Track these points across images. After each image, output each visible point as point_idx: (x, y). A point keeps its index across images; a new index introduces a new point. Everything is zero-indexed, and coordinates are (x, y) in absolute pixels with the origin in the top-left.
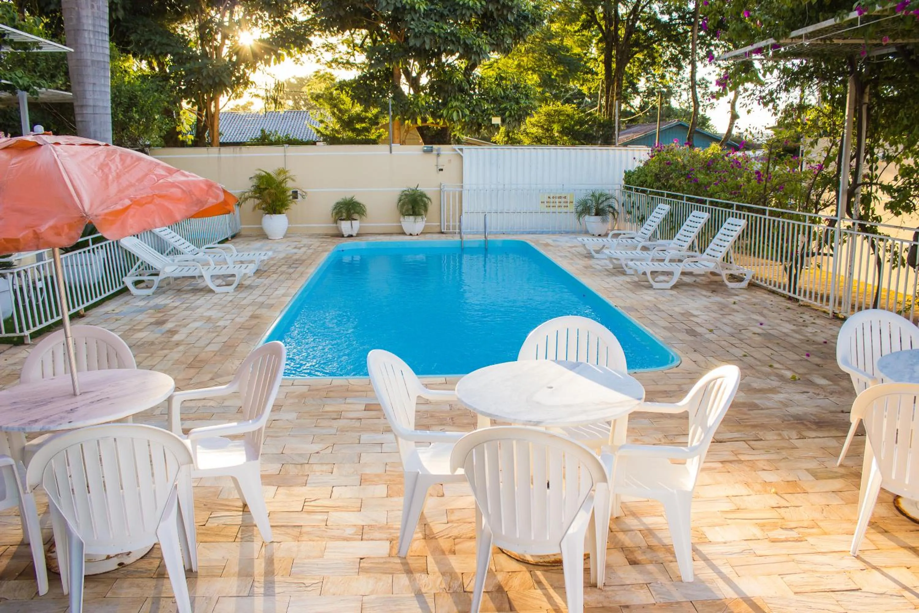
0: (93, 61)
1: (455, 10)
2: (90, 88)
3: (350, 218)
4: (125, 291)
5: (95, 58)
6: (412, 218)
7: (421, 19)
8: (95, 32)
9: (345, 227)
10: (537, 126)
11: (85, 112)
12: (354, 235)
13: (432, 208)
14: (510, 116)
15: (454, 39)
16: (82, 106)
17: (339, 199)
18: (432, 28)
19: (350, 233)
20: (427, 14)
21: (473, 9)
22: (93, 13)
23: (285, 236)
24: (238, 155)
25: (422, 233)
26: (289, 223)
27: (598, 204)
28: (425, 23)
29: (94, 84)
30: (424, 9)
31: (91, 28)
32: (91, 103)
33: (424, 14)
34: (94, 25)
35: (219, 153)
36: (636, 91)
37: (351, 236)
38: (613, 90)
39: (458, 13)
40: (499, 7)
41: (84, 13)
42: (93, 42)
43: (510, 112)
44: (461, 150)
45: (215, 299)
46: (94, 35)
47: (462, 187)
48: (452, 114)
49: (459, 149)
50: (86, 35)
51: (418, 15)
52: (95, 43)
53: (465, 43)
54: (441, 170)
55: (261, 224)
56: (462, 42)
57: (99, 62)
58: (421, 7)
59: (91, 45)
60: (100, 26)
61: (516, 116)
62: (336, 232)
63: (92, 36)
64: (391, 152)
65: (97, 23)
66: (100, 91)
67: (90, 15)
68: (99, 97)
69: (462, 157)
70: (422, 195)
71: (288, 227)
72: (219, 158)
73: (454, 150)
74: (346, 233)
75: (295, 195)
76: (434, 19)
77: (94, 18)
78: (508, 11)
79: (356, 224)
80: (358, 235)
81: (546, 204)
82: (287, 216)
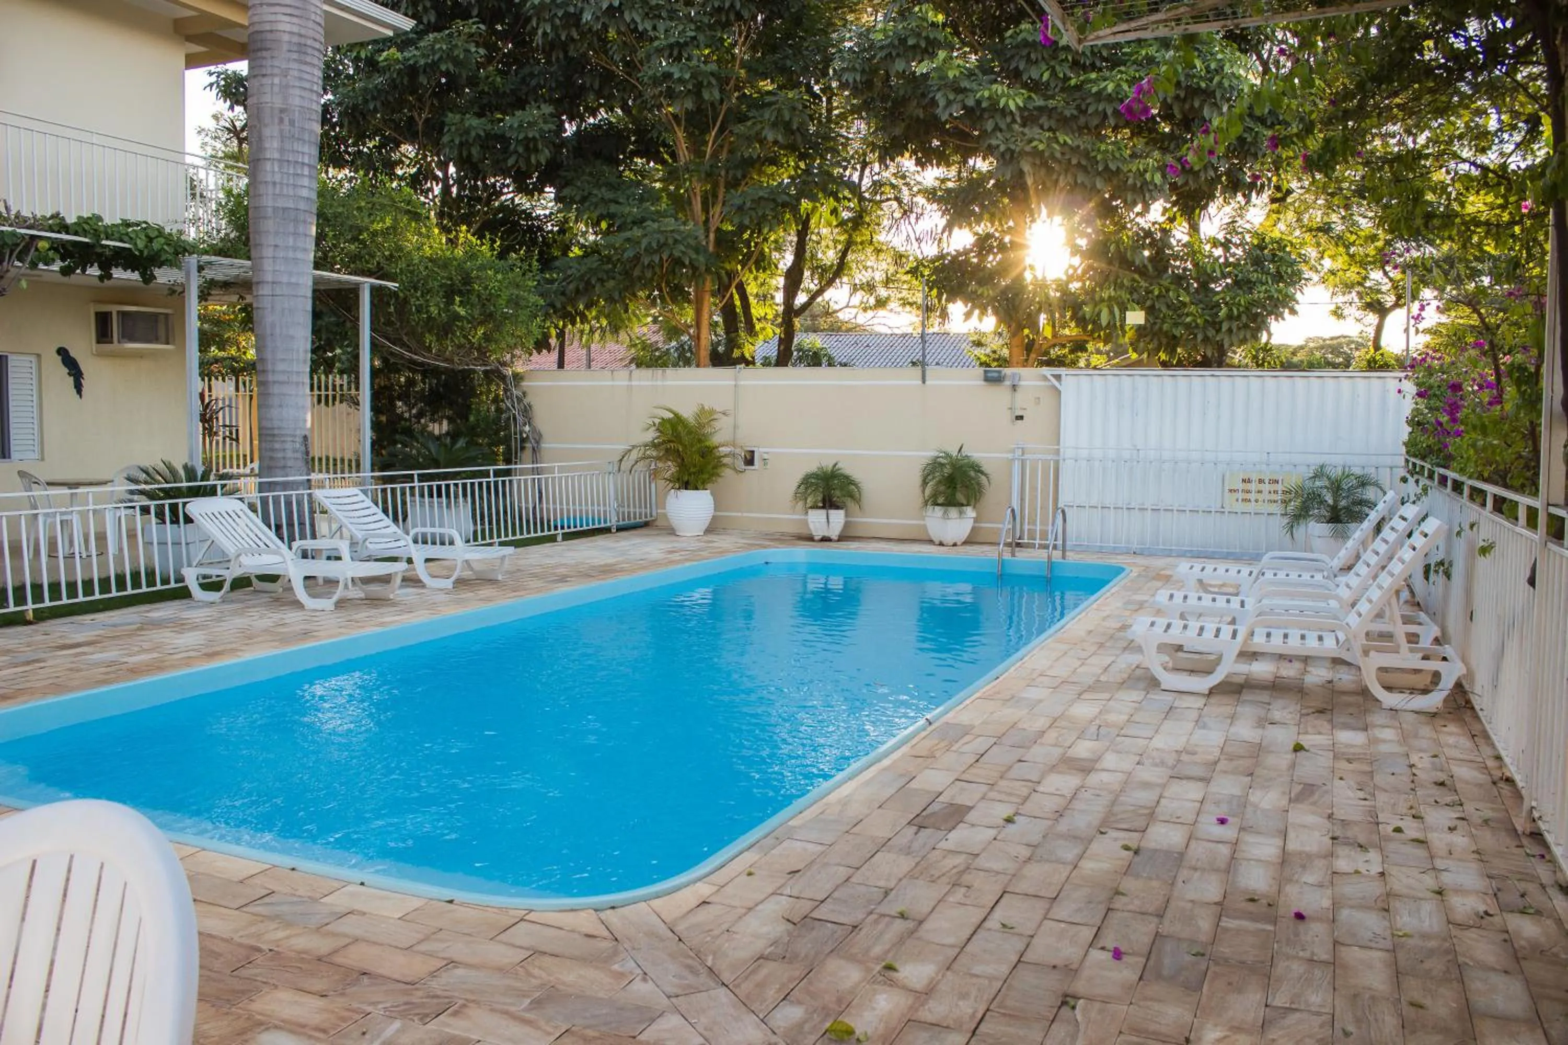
0: (275, 209)
2: (268, 252)
3: (829, 503)
5: (281, 203)
6: (940, 511)
7: (1016, 127)
8: (280, 161)
9: (817, 520)
11: (261, 293)
12: (834, 537)
13: (992, 495)
14: (1230, 317)
15: (1084, 162)
16: (258, 283)
18: (1035, 143)
20: (1029, 117)
22: (281, 131)
23: (709, 530)
25: (965, 543)
27: (1337, 497)
28: (1024, 134)
29: (276, 246)
30: (1019, 107)
31: (276, 155)
32: (269, 277)
33: (1022, 117)
34: (282, 150)
37: (825, 539)
41: (267, 132)
42: (277, 178)
44: (1058, 377)
46: (280, 167)
47: (1057, 452)
48: (1099, 314)
49: (1054, 376)
50: (268, 166)
51: (1009, 119)
54: (1020, 418)
55: (664, 507)
57: (285, 209)
59: (274, 183)
60: (293, 151)
63: (276, 169)
64: (924, 382)
65: (288, 146)
66: (286, 259)
67: (276, 133)
68: (282, 268)
69: (1059, 392)
70: (978, 469)
71: (714, 517)
72: (630, 387)
73: (1045, 378)
74: (817, 532)
75: (750, 458)
76: (1046, 127)
77: (282, 138)
79: (838, 517)
80: (842, 538)
81: (1240, 496)
82: (712, 494)
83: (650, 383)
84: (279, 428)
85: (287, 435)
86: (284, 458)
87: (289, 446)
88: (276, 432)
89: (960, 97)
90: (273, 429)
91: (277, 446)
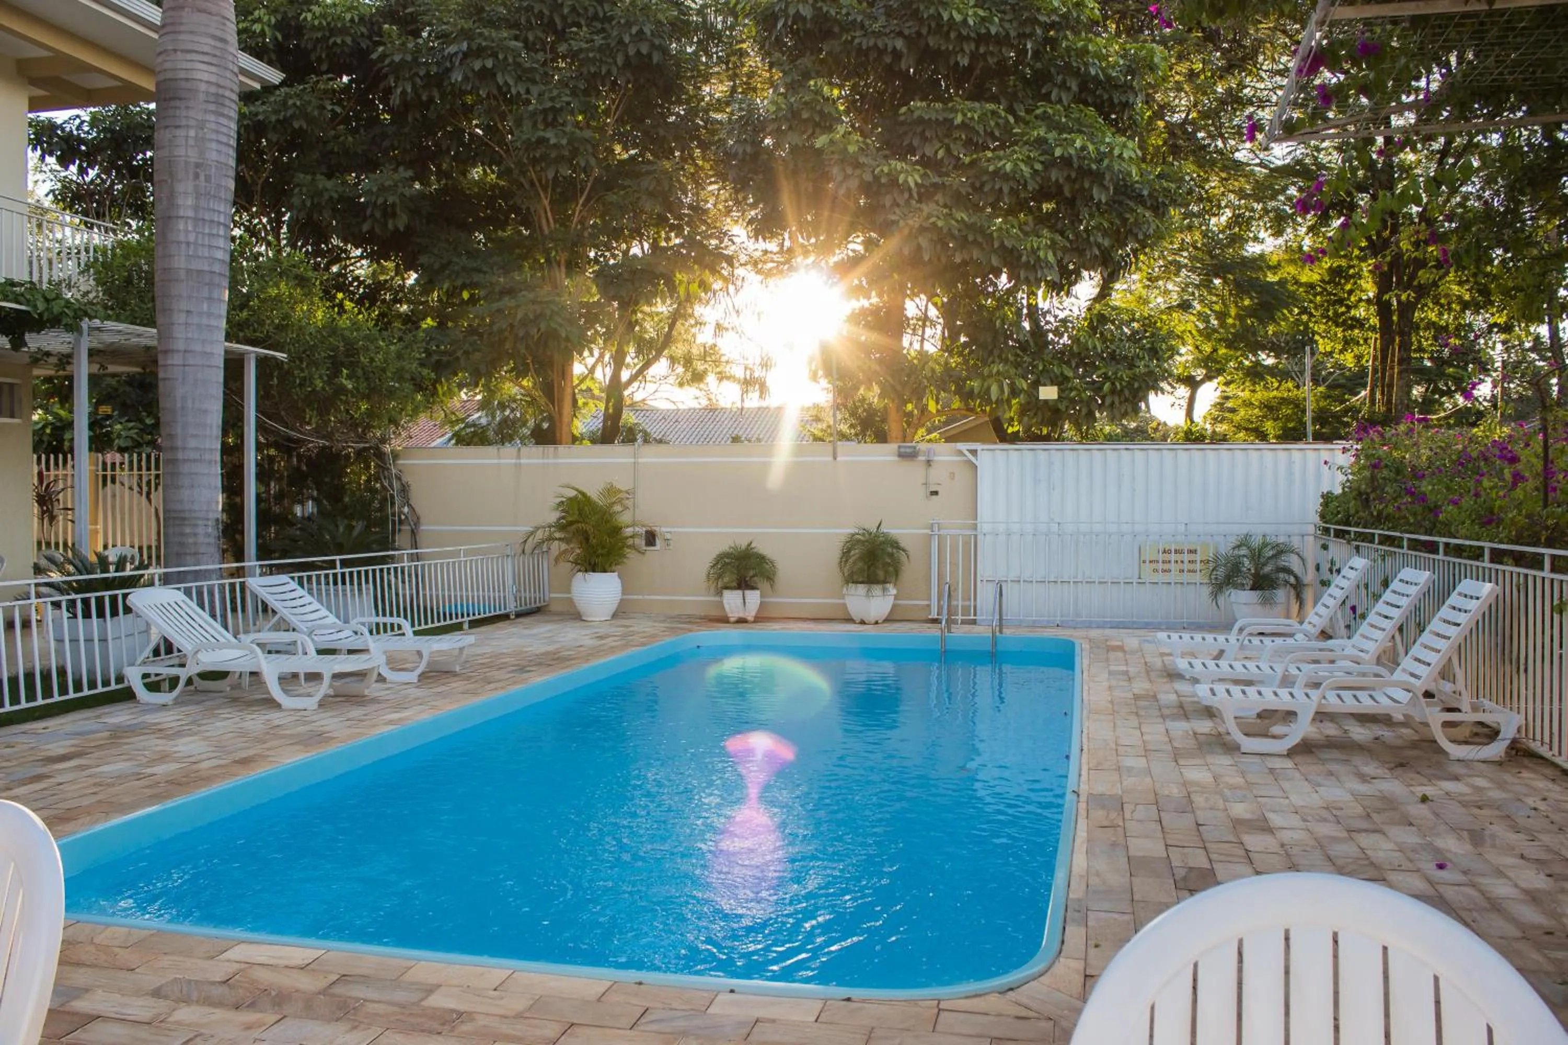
0: (189, 271)
2: (181, 318)
3: (743, 584)
5: (195, 265)
6: (862, 589)
7: (914, 202)
8: (196, 219)
9: (732, 601)
10: (1247, 429)
11: (169, 362)
12: (750, 618)
13: (910, 571)
14: (1113, 391)
15: (980, 240)
16: (166, 352)
17: (724, 546)
18: (932, 220)
19: (741, 615)
20: (926, 194)
21: (1014, 178)
22: (196, 187)
23: (615, 616)
24: (551, 461)
25: (887, 620)
26: (625, 591)
27: (1259, 566)
29: (188, 312)
30: (916, 184)
31: (190, 213)
32: (180, 345)
33: (919, 193)
34: (196, 208)
35: (519, 457)
36: (1484, 367)
37: (742, 621)
38: (1393, 355)
39: (987, 188)
40: (1073, 175)
41: (180, 188)
42: (192, 238)
43: (1113, 384)
44: (974, 452)
46: (195, 226)
47: (975, 527)
48: (989, 388)
49: (969, 451)
50: (181, 226)
51: (906, 195)
52: (197, 237)
53: (1002, 245)
54: (935, 493)
55: (569, 592)
56: (996, 245)
57: (200, 272)
58: (910, 179)
59: (188, 244)
60: (209, 210)
61: (1127, 392)
62: (715, 613)
63: (190, 228)
64: (835, 458)
65: (203, 203)
66: (199, 326)
67: (190, 189)
68: (196, 336)
69: (975, 467)
70: (895, 545)
71: (622, 600)
72: (518, 466)
73: (960, 453)
74: (733, 616)
75: (651, 539)
76: (941, 203)
77: (198, 195)
78: (1093, 182)
79: (754, 597)
80: (758, 619)
81: (1160, 566)
82: (619, 576)
83: (541, 461)
84: (190, 511)
85: (199, 518)
86: (195, 544)
87: (201, 530)
88: (187, 515)
89: (858, 172)
90: (183, 511)
91: (188, 530)
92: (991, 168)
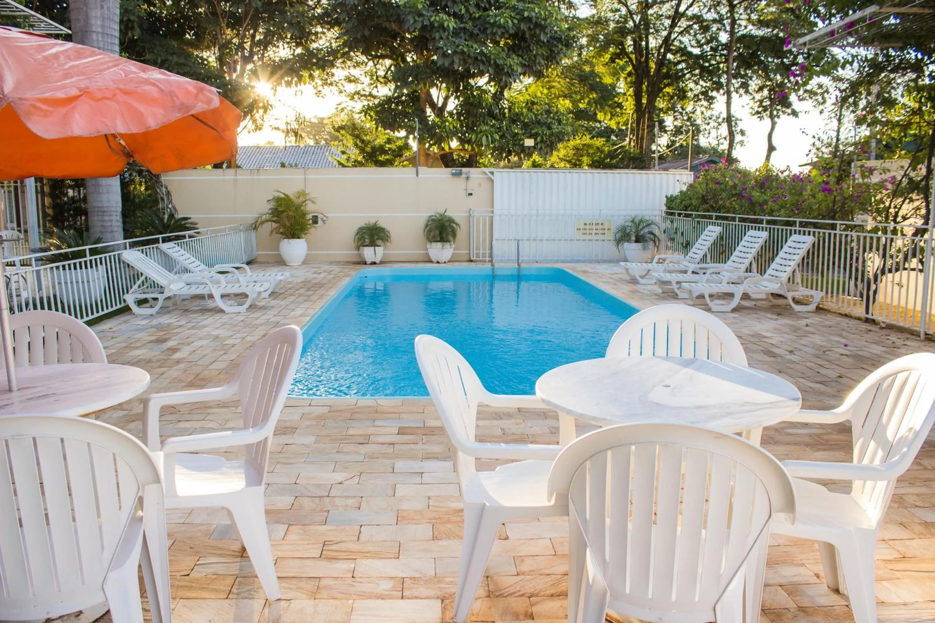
1: (486, 29)
3: (373, 244)
4: (126, 310)
6: (439, 245)
7: (450, 37)
8: (103, 34)
9: (368, 253)
10: (565, 160)
12: (378, 262)
13: (461, 234)
14: (542, 141)
15: (484, 59)
17: (362, 223)
18: (461, 47)
19: (374, 260)
20: (456, 33)
21: (505, 28)
22: (102, 14)
23: (304, 263)
24: (255, 177)
25: (449, 261)
26: (309, 249)
27: (637, 232)
28: (454, 42)
30: (453, 27)
33: (453, 33)
34: (103, 26)
35: (236, 175)
36: (663, 129)
37: (374, 263)
38: (644, 123)
39: (489, 31)
40: (532, 27)
41: (92, 13)
43: (542, 138)
44: (492, 173)
45: (225, 318)
46: (103, 37)
47: (493, 212)
48: (481, 138)
49: (490, 172)
50: (95, 37)
51: (446, 33)
52: (104, 45)
53: (495, 63)
54: (471, 194)
55: (278, 250)
56: (492, 62)
58: (450, 25)
60: (110, 28)
61: (548, 143)
62: (357, 259)
64: (417, 176)
65: (107, 24)
67: (99, 15)
69: (492, 181)
70: (451, 221)
71: (307, 254)
72: (236, 181)
73: (485, 173)
74: (369, 261)
75: (315, 220)
76: (463, 38)
77: (103, 19)
78: (540, 31)
79: (380, 251)
80: (382, 262)
81: (582, 231)
82: (306, 241)
84: (107, 207)
85: (111, 211)
86: (111, 226)
87: (113, 218)
88: (105, 209)
89: (421, 19)
90: (103, 207)
91: (107, 218)
92: (492, 21)
